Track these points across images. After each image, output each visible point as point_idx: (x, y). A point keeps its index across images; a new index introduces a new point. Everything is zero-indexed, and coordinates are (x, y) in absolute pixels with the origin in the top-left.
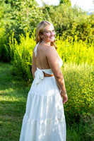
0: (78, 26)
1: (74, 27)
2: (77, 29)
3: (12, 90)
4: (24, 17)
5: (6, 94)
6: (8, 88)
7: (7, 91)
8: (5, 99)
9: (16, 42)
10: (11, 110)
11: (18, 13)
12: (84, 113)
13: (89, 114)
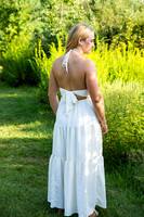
0: (136, 27)
1: (130, 29)
2: (134, 32)
3: (39, 123)
4: (57, 19)
5: (31, 130)
6: (33, 121)
7: (32, 125)
8: (28, 136)
9: (44, 55)
10: (35, 150)
11: (47, 13)
12: (133, 150)
13: (139, 151)
